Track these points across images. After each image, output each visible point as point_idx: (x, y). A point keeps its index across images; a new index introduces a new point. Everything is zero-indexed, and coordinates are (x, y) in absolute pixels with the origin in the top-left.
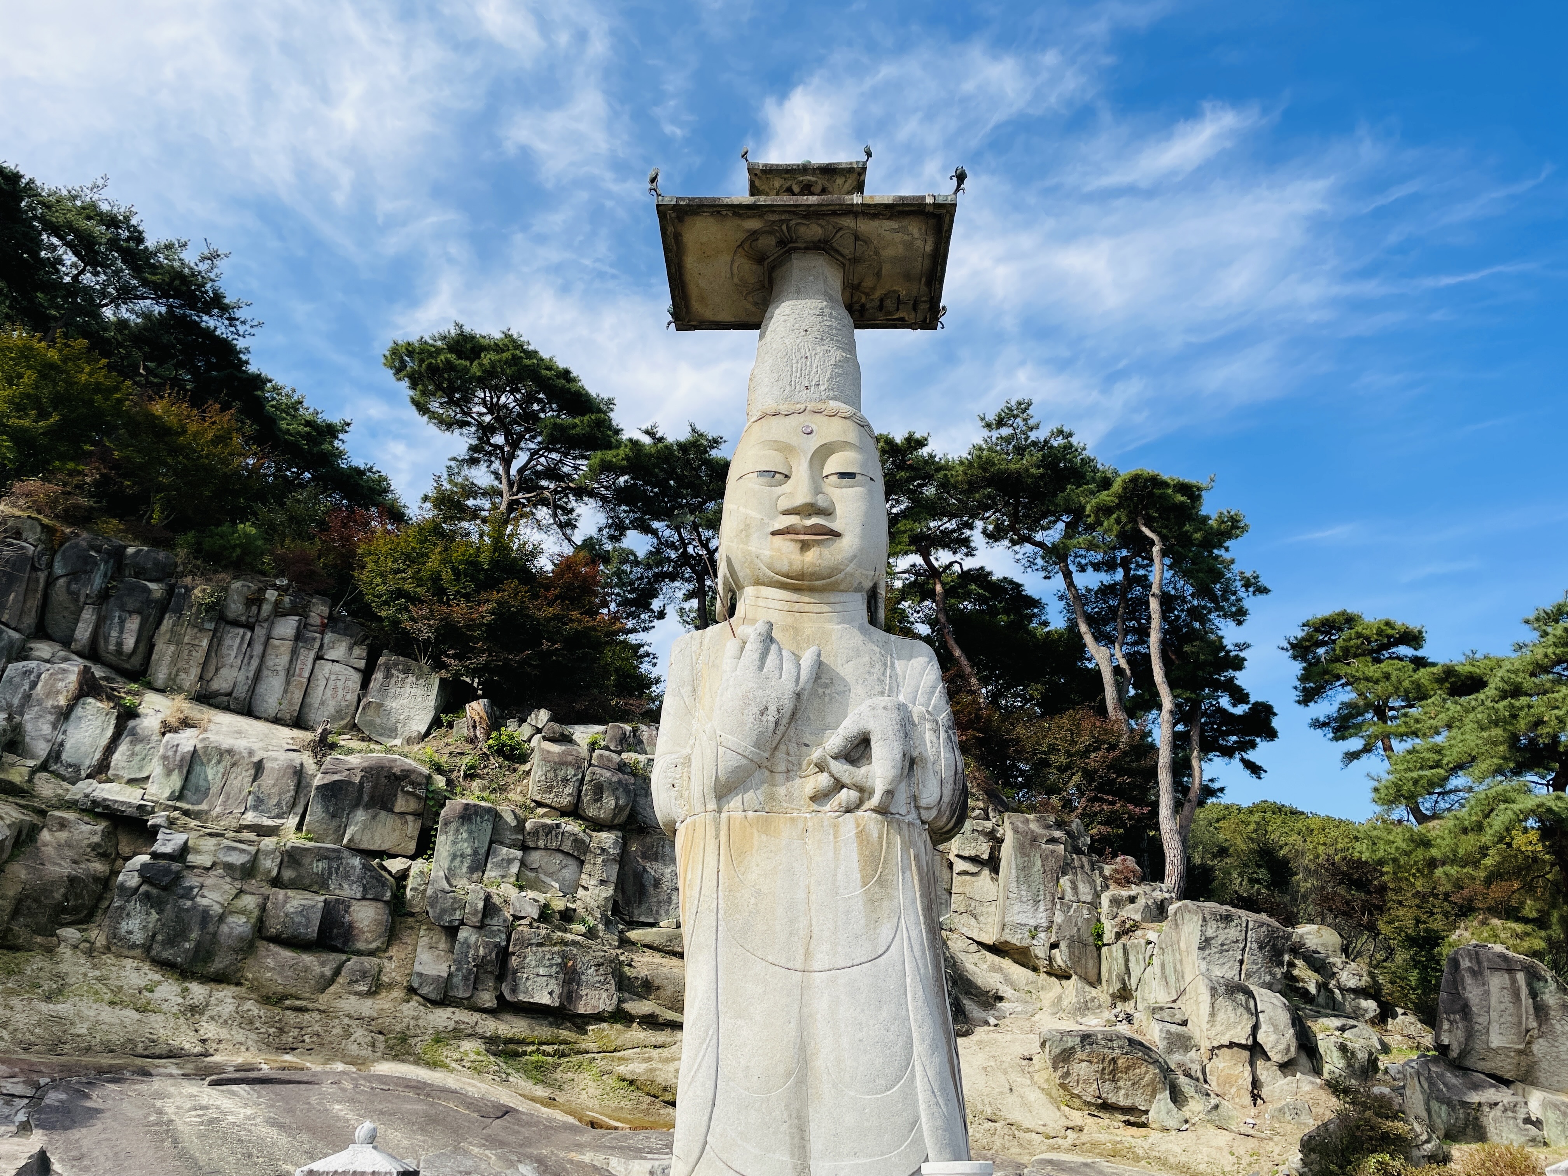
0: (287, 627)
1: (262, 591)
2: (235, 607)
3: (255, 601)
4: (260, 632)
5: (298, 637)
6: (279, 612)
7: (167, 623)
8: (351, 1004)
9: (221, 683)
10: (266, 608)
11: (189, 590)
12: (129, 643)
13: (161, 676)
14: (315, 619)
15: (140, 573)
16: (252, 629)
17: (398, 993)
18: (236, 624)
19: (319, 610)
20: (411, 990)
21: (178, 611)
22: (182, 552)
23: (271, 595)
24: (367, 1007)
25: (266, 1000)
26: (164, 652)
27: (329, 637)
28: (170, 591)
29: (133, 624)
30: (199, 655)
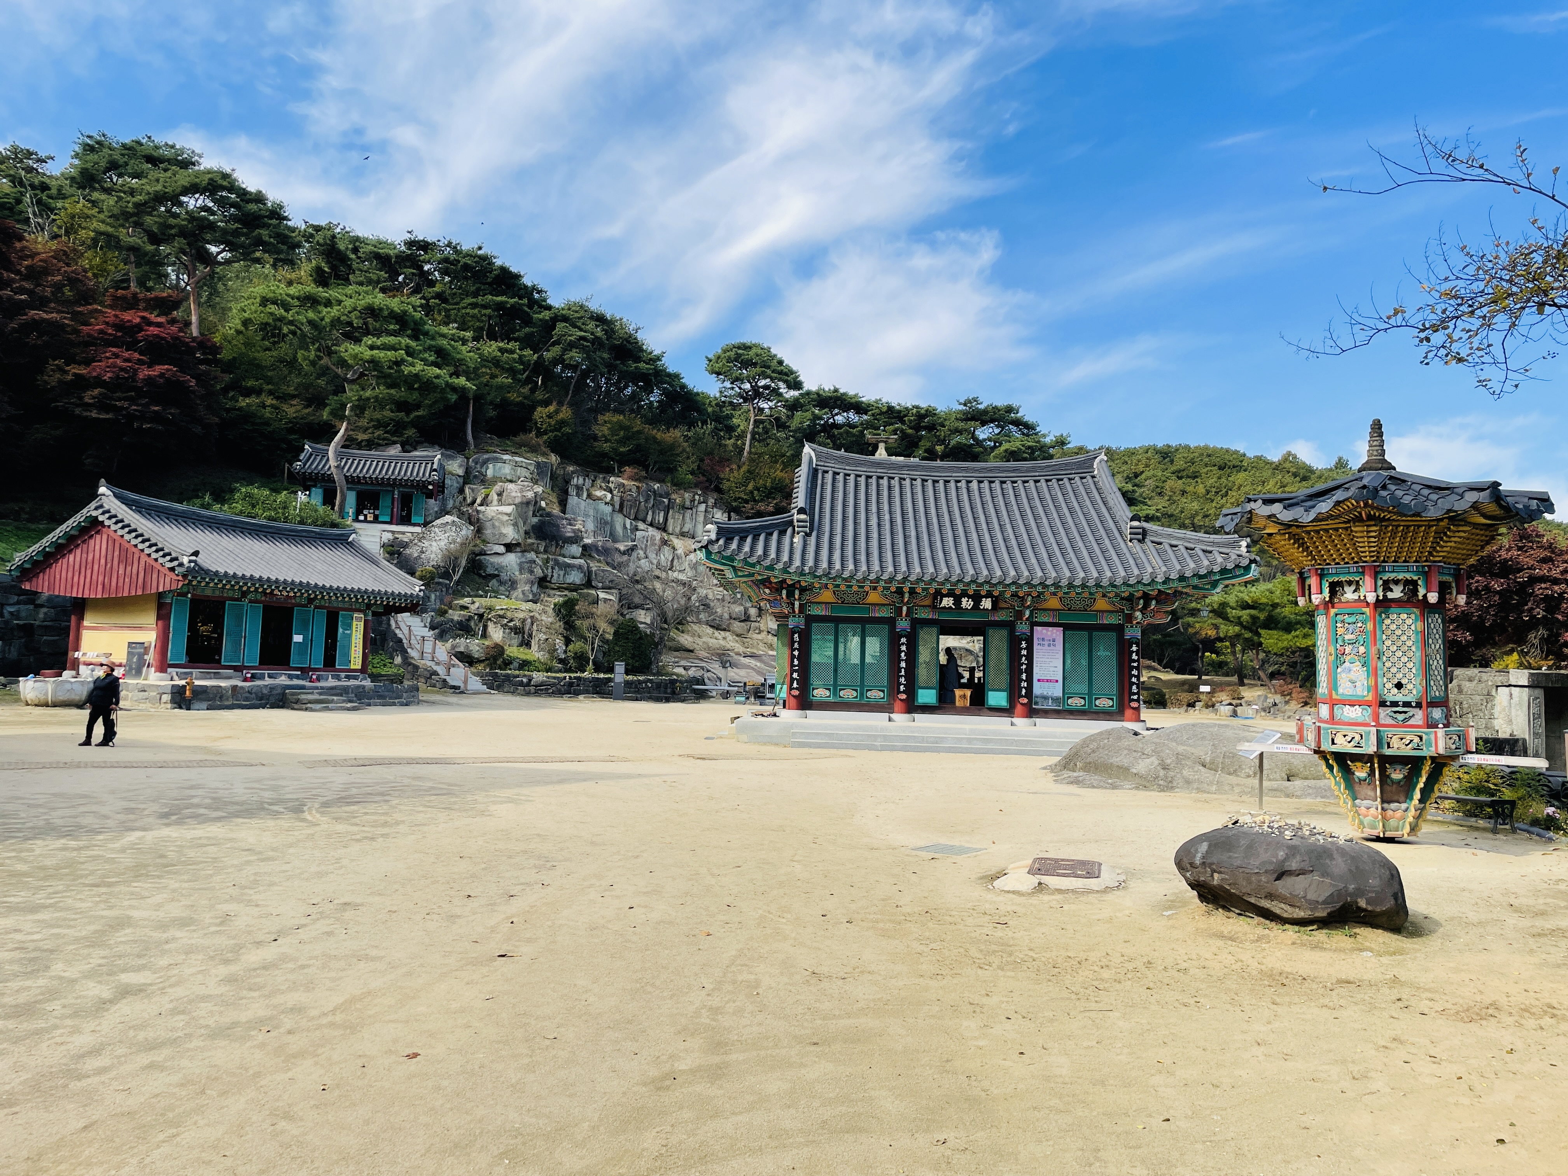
0: (702, 507)
1: (694, 496)
2: (688, 503)
3: (693, 501)
4: (694, 510)
5: (706, 511)
6: (700, 503)
7: (671, 512)
8: (755, 636)
9: (685, 529)
10: (696, 502)
11: (675, 500)
12: (661, 520)
13: (670, 530)
14: (710, 504)
15: (661, 496)
16: (691, 509)
17: (765, 633)
18: (688, 508)
19: (711, 501)
20: (769, 632)
21: (673, 508)
22: (669, 485)
23: (697, 497)
24: (760, 637)
25: (737, 636)
26: (670, 521)
27: (715, 510)
28: (670, 500)
29: (662, 514)
30: (680, 522)
